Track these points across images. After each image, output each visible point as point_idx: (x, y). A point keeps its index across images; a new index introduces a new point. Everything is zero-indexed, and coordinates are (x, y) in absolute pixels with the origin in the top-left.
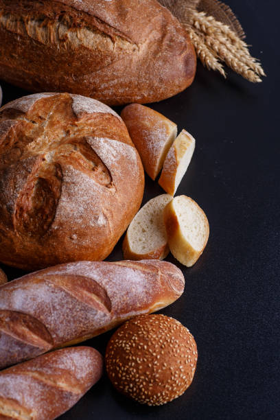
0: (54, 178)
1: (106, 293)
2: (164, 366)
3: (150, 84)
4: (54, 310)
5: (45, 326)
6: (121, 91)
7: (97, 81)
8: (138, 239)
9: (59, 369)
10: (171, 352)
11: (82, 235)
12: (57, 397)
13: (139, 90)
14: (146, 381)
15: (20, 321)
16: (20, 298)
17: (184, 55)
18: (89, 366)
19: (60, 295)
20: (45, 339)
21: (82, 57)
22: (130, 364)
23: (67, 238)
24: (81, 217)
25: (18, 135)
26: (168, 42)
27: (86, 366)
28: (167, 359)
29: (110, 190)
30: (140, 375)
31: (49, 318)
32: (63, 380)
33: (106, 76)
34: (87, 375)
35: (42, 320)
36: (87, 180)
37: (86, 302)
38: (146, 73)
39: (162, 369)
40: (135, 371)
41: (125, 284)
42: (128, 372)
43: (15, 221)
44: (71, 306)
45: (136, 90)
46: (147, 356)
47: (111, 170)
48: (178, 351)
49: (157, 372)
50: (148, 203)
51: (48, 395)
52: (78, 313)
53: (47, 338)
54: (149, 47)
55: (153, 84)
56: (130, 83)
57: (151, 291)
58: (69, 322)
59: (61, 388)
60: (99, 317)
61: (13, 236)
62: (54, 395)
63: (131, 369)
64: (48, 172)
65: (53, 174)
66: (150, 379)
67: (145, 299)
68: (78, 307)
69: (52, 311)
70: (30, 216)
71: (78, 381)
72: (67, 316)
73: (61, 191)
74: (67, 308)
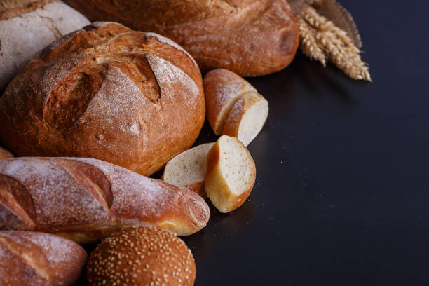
0: (98, 76)
1: (110, 186)
2: (145, 267)
3: (240, 48)
4: (47, 184)
5: (31, 197)
6: (209, 49)
7: (187, 32)
8: (176, 173)
9: (31, 242)
10: (159, 257)
11: (109, 137)
12: (17, 270)
13: (228, 52)
14: (121, 279)
15: (8, 187)
16: (17, 166)
17: (283, 30)
18: (66, 254)
19: (60, 172)
20: (28, 212)
21: (177, 7)
22: (109, 258)
23: (93, 136)
24: (113, 117)
25: (81, 43)
26: (270, 15)
27: (64, 253)
28: (152, 262)
29: (155, 105)
30: (116, 271)
31: (39, 191)
32: (31, 254)
33: (196, 29)
34: (61, 262)
35: (30, 190)
36: (132, 85)
37: (84, 186)
38: (238, 36)
39: (142, 271)
40: (112, 266)
41: (135, 186)
42: (104, 267)
43: (46, 109)
44: (66, 185)
45: (225, 51)
46: (130, 253)
47: (161, 87)
48: (168, 259)
49: (136, 273)
50: (199, 146)
51: (8, 264)
52: (72, 195)
53: (31, 211)
54: (249, 13)
55: (244, 49)
56: (220, 42)
57: (163, 204)
58: (59, 201)
59: (26, 261)
60: (94, 207)
61: (39, 126)
62: (15, 265)
63: (109, 263)
64: (94, 69)
65: (98, 72)
66: (125, 278)
67: (154, 210)
68: (74, 188)
69: (44, 185)
70: (62, 107)
71: (48, 262)
72: (59, 194)
73: (100, 87)
74: (61, 186)
